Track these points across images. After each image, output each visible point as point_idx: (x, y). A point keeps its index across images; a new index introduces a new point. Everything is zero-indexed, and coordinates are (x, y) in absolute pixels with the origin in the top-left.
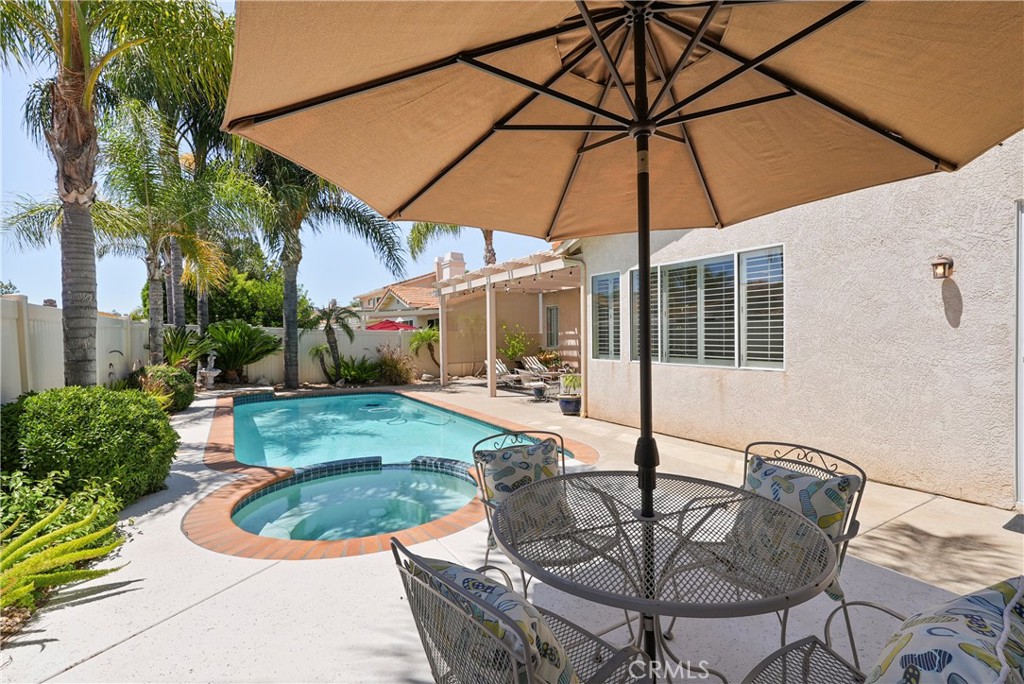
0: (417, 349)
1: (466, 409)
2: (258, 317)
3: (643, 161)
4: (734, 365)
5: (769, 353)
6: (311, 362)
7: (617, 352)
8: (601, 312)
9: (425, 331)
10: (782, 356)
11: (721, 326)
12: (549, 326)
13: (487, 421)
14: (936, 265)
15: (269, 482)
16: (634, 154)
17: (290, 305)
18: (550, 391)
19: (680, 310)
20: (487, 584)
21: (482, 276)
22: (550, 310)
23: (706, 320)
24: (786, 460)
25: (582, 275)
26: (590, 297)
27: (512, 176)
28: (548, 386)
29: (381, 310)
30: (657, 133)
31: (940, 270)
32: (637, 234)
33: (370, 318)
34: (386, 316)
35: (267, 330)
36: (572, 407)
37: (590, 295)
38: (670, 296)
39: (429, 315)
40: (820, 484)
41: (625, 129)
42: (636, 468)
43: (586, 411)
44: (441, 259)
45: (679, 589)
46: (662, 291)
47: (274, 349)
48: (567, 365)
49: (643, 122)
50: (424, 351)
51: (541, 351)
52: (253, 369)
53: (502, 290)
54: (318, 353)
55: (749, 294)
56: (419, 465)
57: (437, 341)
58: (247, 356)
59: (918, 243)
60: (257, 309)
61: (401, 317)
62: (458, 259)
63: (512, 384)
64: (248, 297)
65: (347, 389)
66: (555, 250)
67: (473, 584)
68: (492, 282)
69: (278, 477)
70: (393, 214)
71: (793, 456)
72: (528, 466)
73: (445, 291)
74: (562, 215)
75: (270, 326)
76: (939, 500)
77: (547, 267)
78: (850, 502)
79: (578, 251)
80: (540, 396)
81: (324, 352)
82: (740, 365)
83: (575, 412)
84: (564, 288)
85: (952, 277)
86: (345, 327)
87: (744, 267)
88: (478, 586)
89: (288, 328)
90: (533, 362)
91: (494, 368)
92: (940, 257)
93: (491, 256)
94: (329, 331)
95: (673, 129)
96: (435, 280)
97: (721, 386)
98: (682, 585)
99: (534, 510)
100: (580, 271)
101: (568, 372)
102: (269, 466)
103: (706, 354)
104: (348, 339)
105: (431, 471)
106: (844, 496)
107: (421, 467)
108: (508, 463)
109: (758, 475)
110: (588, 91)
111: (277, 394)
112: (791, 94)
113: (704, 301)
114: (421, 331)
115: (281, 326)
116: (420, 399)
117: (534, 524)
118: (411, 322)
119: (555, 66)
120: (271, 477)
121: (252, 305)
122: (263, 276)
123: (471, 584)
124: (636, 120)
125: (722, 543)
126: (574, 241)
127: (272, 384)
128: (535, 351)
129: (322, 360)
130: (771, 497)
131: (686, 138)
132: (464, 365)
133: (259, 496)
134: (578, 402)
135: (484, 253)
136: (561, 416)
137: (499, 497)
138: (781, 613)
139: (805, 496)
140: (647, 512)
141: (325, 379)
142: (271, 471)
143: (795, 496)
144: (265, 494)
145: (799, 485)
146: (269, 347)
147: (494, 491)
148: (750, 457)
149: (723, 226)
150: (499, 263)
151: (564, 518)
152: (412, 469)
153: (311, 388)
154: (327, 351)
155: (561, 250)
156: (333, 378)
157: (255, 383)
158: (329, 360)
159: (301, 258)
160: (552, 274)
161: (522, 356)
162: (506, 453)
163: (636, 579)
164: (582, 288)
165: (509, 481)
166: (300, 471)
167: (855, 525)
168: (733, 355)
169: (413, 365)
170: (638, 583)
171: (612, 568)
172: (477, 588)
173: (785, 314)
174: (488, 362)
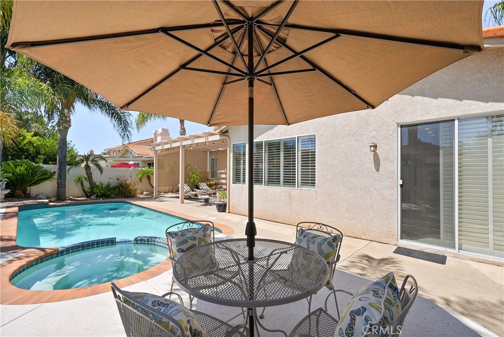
0: (141, 178)
1: (167, 210)
2: (40, 159)
3: (251, 92)
4: (295, 187)
5: (310, 182)
6: (75, 185)
7: (244, 181)
8: (237, 161)
9: (146, 169)
10: (315, 183)
11: (290, 169)
12: (212, 167)
13: (178, 216)
14: (371, 146)
15: (40, 256)
16: (247, 89)
17: (62, 153)
18: (212, 200)
19: (273, 162)
20: (165, 303)
21: (178, 141)
22: (213, 160)
23: (284, 167)
24: (313, 230)
25: (228, 143)
26: (232, 154)
27: (190, 93)
28: (211, 198)
29: (120, 157)
30: (258, 79)
31: (372, 148)
32: (248, 125)
33: (114, 161)
34: (123, 160)
35: (45, 166)
36: (222, 208)
37: (232, 153)
38: (269, 155)
39: (148, 161)
40: (326, 239)
41: (243, 76)
42: (246, 237)
43: (229, 210)
44: (156, 132)
45: (266, 292)
46: (265, 153)
47: (49, 178)
48: (221, 187)
49: (251, 74)
50: (145, 179)
51: (208, 180)
52: (34, 190)
53: (188, 149)
54: (80, 181)
55: (302, 155)
56: (139, 241)
57: (153, 174)
58: (30, 181)
59: (365, 137)
60: (40, 154)
61: (133, 161)
62: (165, 132)
63: (192, 197)
64: (33, 146)
65: (98, 201)
66: (215, 131)
67: (158, 304)
68: (183, 144)
69: (47, 253)
70: (124, 106)
71: (315, 228)
72: (195, 239)
73: (157, 148)
74: (216, 114)
75: (48, 164)
76: (372, 243)
77: (211, 139)
78: (337, 247)
79: (227, 132)
80: (207, 202)
81: (83, 180)
82: (298, 187)
83: (224, 211)
84: (220, 149)
85: (377, 151)
86: (98, 166)
87: (300, 143)
88: (160, 304)
89: (60, 165)
90: (204, 186)
91: (183, 188)
92: (373, 143)
93: (183, 132)
94: (87, 167)
95: (266, 78)
96: (153, 142)
97: (290, 197)
98: (268, 290)
99: (197, 261)
100: (227, 141)
101: (221, 191)
102: (42, 247)
103: (284, 182)
104: (100, 173)
105: (145, 244)
106: (335, 244)
107: (139, 242)
108: (185, 238)
109: (301, 237)
110: (227, 57)
111: (51, 204)
112: (314, 70)
113: (283, 158)
114: (144, 169)
115: (56, 164)
116: (142, 205)
117: (197, 268)
118: (138, 164)
119: (211, 42)
120: (42, 253)
121: (36, 151)
122: (45, 135)
123: (156, 303)
124: (248, 72)
125: (286, 270)
126: (225, 127)
127: (47, 198)
128: (205, 180)
129: (82, 184)
130: (306, 247)
131: (272, 83)
132: (167, 187)
133: (32, 266)
134: (225, 205)
135: (180, 129)
136: (217, 212)
137: (178, 255)
138: (309, 298)
139: (320, 245)
140: (251, 258)
141: (84, 195)
142: (42, 250)
143: (316, 245)
144: (37, 264)
145: (317, 240)
146: (47, 176)
147: (177, 253)
148: (299, 228)
149: (289, 125)
150: (187, 135)
151: (213, 263)
152: (134, 243)
153: (74, 200)
154: (86, 179)
155: (218, 131)
156: (89, 194)
157: (36, 198)
158: (87, 185)
159: (70, 126)
160: (214, 142)
161: (198, 182)
162: (183, 233)
163: (245, 291)
164: (228, 149)
165: (184, 247)
166: (62, 249)
167: (339, 256)
168: (295, 182)
169: (139, 187)
170: (246, 293)
171: (234, 287)
172: (160, 305)
173: (316, 165)
174: (180, 185)
